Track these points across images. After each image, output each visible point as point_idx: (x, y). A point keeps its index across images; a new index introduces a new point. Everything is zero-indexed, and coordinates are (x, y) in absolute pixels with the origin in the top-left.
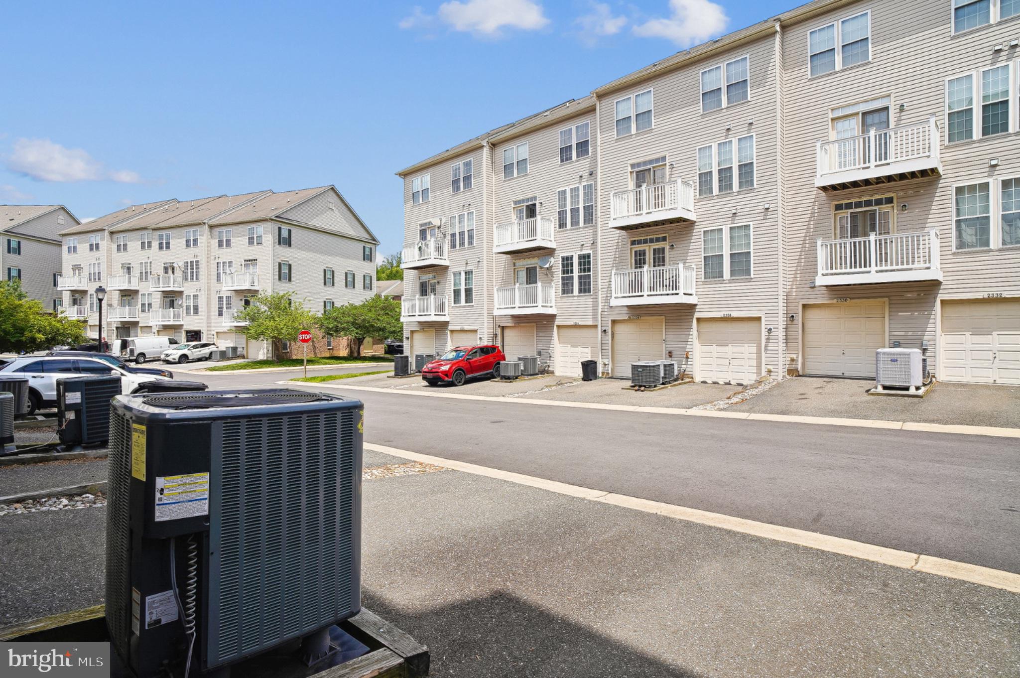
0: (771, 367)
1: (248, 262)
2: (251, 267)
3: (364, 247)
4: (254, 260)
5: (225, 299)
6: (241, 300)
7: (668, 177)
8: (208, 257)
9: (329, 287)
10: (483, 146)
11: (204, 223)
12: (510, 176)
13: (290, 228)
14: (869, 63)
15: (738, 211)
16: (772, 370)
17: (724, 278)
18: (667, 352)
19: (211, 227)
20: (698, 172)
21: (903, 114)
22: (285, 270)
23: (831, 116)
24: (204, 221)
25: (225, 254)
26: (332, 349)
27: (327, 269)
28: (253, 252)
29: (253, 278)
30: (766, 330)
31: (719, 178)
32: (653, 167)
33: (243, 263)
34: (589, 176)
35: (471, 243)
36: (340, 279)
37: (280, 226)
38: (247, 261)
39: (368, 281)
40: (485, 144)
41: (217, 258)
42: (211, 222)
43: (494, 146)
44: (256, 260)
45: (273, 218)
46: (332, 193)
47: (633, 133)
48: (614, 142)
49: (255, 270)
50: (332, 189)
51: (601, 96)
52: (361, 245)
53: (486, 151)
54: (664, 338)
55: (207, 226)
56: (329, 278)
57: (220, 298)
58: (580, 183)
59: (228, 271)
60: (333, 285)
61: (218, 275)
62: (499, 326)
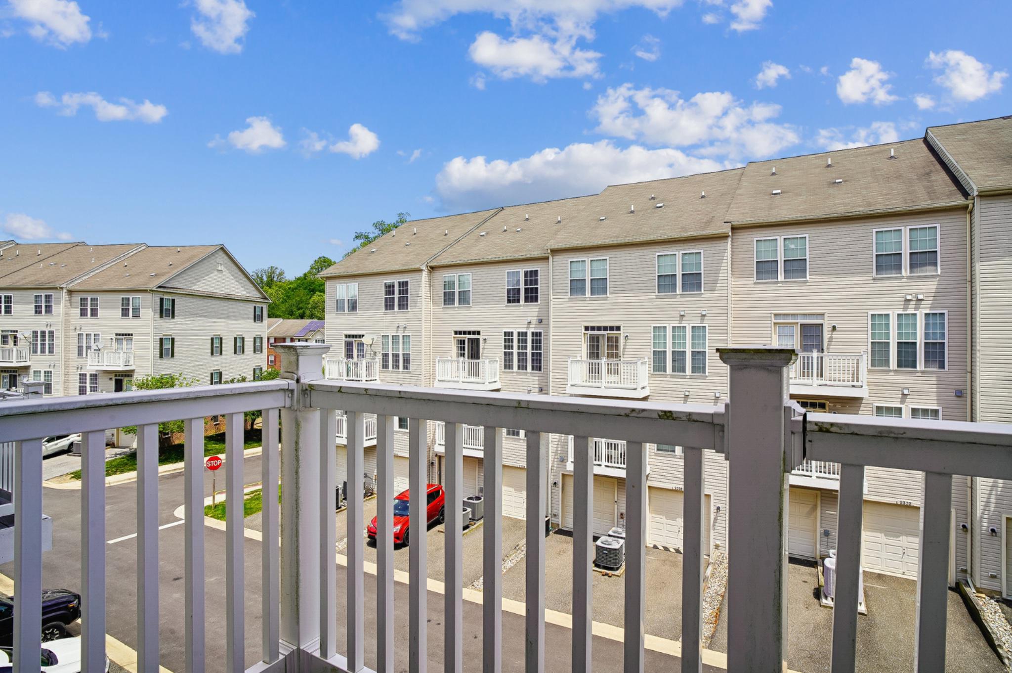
0: (718, 542)
1: (121, 337)
2: (125, 343)
3: (255, 308)
4: (129, 335)
5: (88, 377)
6: (111, 379)
7: (622, 347)
8: (67, 326)
9: (216, 356)
10: (422, 270)
11: (62, 288)
12: (451, 304)
13: (173, 298)
14: (807, 281)
15: (691, 393)
16: (720, 545)
17: (676, 453)
18: (619, 514)
19: (70, 292)
20: (653, 349)
21: (835, 333)
22: (167, 346)
23: (774, 320)
24: (62, 286)
25: (89, 325)
26: (218, 424)
27: (214, 337)
28: (128, 324)
29: (128, 357)
30: (715, 508)
31: (673, 358)
32: (608, 334)
33: (114, 336)
34: (537, 323)
35: (405, 367)
36: (228, 346)
37: (162, 297)
38: (120, 335)
39: (258, 344)
40: (424, 268)
41: (78, 329)
42: (71, 286)
43: (432, 269)
44: (132, 335)
45: (154, 289)
46: (221, 253)
47: (587, 296)
48: (567, 300)
49: (129, 347)
50: (222, 249)
51: (555, 252)
52: (252, 306)
53: (425, 274)
54: (616, 500)
55: (65, 290)
56: (216, 346)
57: (82, 377)
58: (528, 328)
59: (94, 347)
60: (221, 353)
61: (80, 349)
62: (436, 455)
